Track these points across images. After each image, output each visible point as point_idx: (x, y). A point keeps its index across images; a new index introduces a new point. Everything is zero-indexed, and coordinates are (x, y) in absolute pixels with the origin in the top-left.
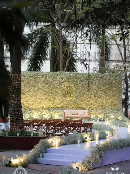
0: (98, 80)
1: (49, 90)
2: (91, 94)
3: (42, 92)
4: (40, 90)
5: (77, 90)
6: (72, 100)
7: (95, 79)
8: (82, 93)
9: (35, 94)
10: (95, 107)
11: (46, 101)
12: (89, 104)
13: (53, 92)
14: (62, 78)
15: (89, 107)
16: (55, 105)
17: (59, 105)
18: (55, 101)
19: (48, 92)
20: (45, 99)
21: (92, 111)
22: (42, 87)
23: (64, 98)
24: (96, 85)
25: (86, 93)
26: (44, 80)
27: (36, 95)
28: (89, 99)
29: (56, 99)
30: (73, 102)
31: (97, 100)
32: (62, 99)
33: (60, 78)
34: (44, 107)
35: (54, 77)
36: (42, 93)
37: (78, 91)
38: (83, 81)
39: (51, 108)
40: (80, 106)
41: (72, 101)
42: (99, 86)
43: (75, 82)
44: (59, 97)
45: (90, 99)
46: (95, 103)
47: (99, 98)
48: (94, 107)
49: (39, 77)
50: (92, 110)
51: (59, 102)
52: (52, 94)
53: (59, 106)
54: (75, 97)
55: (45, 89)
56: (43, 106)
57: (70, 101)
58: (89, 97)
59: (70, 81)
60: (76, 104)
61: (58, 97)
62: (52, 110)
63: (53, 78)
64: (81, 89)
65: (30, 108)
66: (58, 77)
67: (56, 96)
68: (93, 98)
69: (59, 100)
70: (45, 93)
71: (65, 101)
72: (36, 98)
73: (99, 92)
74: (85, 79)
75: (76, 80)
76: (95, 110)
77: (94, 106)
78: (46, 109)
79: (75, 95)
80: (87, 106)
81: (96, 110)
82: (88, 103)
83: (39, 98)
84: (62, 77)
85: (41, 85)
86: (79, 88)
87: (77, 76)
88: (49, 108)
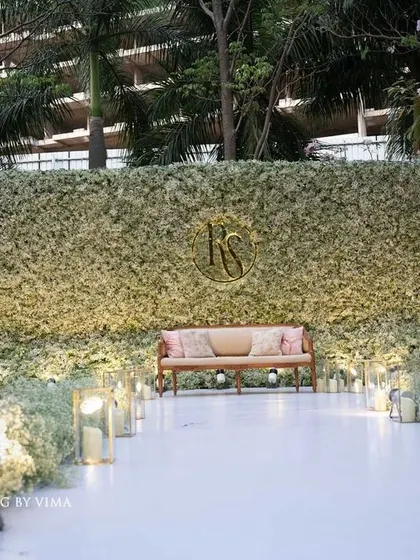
0: (367, 190)
1: (132, 247)
2: (339, 259)
3: (99, 259)
4: (89, 251)
5: (269, 240)
6: (248, 289)
7: (355, 185)
8: (292, 255)
9: (62, 267)
10: (366, 316)
11: (118, 297)
12: (334, 304)
13: (152, 256)
14: (192, 191)
15: (331, 319)
16: (165, 314)
17: (182, 313)
18: (163, 298)
19: (127, 258)
20: (116, 292)
21: (346, 334)
22: (99, 234)
23: (207, 282)
24: (360, 214)
25: (316, 254)
26: (103, 201)
27: (70, 272)
28: (329, 282)
29: (167, 288)
30: (249, 299)
31: (372, 284)
32: (197, 284)
33: (180, 188)
34: (113, 328)
35: (153, 189)
36: (96, 265)
37: (274, 246)
38: (294, 201)
39: (144, 332)
40: (290, 316)
41: (247, 294)
42: (377, 219)
43: (254, 205)
44: (181, 277)
45: (337, 282)
46: (363, 300)
47: (381, 273)
48: (361, 315)
49: (82, 188)
50: (347, 331)
51: (182, 300)
52: (145, 265)
53: (183, 319)
54: (258, 274)
55: (115, 245)
56: (105, 322)
57: (237, 294)
58: (330, 272)
59: (234, 203)
60: (267, 308)
61: (176, 279)
62: (144, 341)
63: (146, 190)
64: (285, 237)
65: (43, 335)
66: (173, 183)
67: (166, 275)
68: (349, 274)
69: (183, 292)
70: (112, 261)
71: (214, 297)
72: (69, 286)
73: (377, 246)
74: (304, 189)
75: (258, 193)
76: (363, 329)
77: (357, 313)
78: (118, 337)
79: (261, 266)
80: (322, 312)
81: (372, 330)
82: (327, 298)
83: (84, 289)
84: (190, 182)
85: (93, 226)
86: (275, 229)
87: (263, 177)
88: (133, 330)
